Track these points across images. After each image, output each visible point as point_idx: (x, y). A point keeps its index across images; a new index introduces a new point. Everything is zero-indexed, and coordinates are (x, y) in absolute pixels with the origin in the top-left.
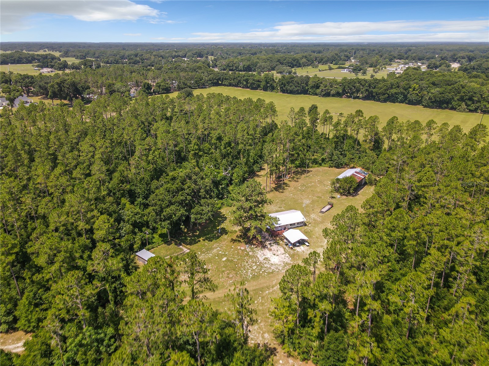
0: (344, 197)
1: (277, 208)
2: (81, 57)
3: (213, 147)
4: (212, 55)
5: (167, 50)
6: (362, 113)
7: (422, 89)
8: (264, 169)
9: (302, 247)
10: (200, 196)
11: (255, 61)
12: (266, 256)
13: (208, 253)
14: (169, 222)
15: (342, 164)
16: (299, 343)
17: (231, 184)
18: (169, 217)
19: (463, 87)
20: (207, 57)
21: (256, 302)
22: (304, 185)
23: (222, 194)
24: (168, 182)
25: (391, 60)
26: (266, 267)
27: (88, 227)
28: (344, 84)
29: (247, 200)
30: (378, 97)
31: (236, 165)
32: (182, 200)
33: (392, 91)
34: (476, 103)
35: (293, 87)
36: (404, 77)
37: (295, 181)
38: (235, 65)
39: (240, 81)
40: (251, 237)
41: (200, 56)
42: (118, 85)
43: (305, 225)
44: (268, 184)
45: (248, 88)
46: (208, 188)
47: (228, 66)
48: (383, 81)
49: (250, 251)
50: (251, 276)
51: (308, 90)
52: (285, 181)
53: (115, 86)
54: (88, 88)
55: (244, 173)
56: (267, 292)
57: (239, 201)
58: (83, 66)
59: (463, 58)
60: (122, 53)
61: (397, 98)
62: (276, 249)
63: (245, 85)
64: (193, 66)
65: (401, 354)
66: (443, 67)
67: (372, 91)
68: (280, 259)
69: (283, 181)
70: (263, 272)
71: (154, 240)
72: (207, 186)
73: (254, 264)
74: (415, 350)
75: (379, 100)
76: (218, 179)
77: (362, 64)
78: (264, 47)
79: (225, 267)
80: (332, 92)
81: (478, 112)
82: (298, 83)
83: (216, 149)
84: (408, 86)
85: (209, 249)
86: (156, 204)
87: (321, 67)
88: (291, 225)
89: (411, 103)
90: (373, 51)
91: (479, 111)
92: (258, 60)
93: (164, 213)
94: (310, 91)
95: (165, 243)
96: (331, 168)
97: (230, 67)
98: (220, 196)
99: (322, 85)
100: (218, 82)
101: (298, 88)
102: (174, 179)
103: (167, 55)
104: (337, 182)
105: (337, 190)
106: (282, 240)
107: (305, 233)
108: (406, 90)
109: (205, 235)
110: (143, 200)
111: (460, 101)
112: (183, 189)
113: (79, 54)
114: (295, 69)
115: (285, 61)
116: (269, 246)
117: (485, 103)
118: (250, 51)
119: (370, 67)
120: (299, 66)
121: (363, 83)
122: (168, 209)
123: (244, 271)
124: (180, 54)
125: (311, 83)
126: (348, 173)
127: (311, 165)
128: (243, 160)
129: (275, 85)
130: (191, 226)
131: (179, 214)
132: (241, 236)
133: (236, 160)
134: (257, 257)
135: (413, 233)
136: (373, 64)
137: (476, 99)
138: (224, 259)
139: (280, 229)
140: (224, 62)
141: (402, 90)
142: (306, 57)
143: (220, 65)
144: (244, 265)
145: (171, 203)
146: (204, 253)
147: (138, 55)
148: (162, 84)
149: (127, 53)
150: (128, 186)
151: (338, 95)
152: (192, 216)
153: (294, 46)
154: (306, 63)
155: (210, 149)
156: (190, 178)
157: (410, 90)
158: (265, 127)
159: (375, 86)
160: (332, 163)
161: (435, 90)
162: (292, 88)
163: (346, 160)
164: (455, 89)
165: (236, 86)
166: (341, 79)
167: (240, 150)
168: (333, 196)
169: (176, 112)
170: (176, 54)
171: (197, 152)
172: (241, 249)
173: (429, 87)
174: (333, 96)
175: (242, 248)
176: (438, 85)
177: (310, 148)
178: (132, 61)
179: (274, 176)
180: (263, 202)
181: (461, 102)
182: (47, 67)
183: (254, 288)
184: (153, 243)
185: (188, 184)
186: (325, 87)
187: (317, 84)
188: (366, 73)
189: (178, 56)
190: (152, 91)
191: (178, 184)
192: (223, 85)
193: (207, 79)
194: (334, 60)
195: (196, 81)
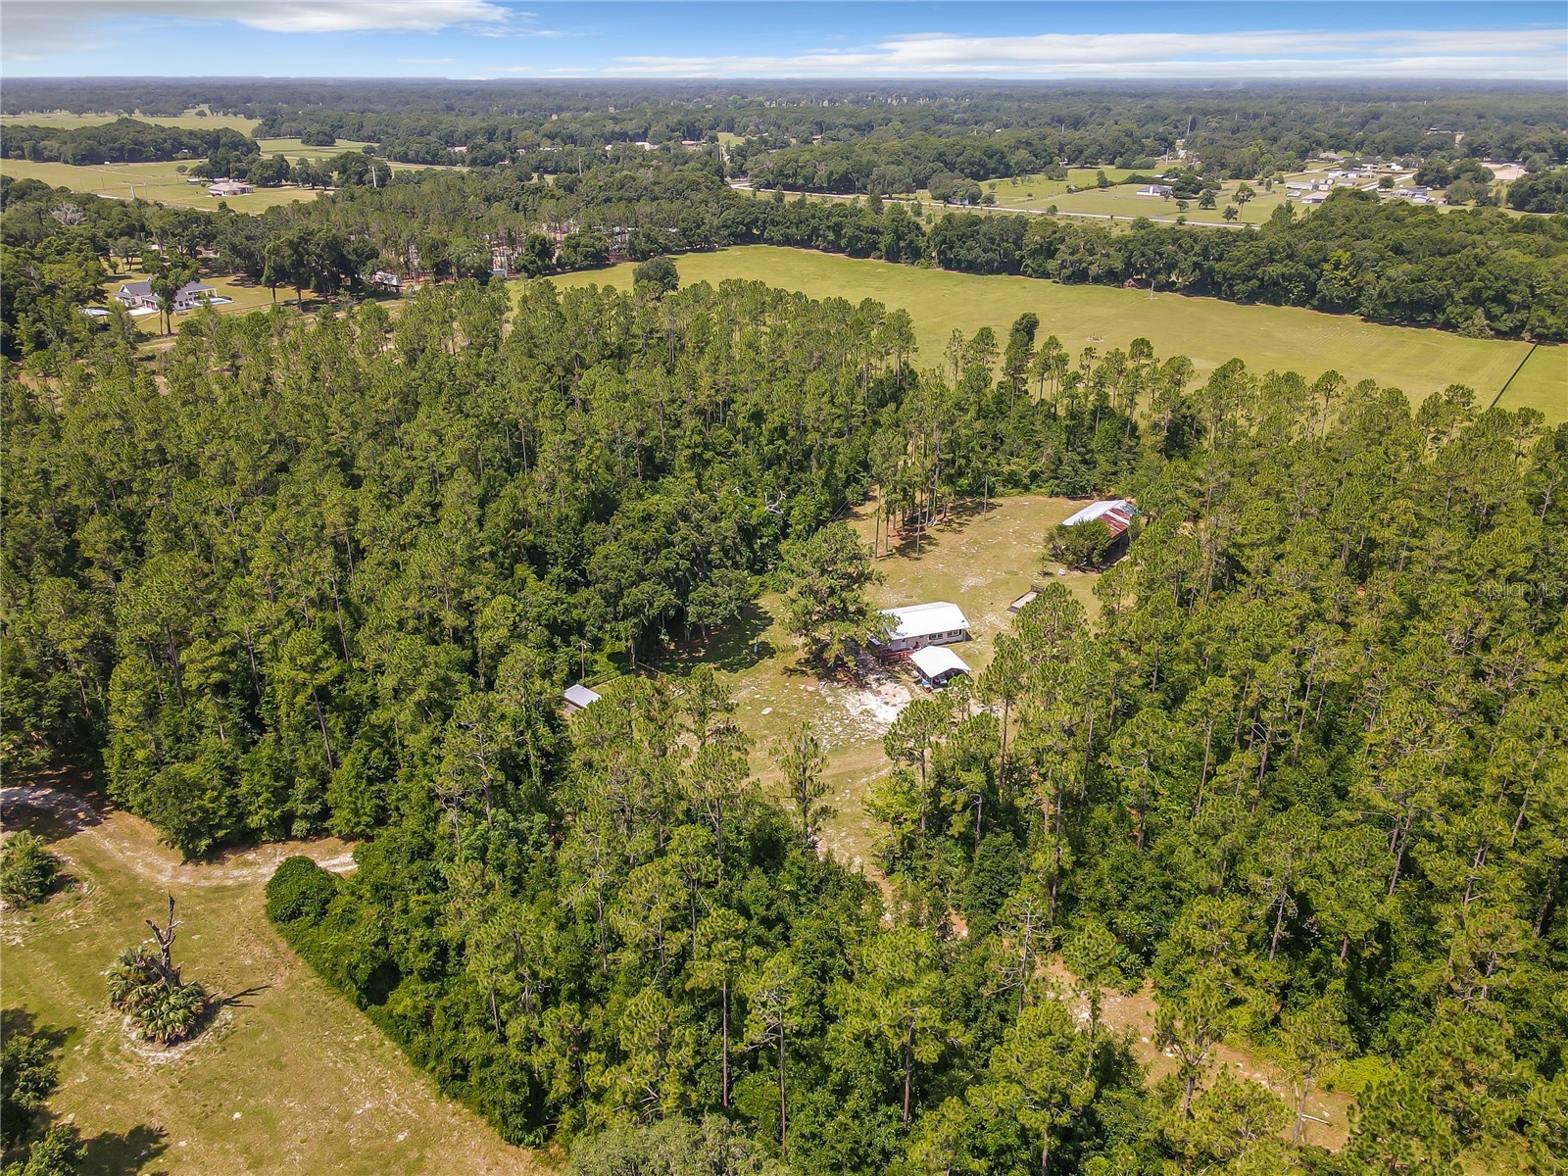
0: (1077, 573)
1: (901, 598)
2: (321, 138)
3: (739, 437)
4: (730, 129)
5: (587, 109)
6: (1151, 348)
7: (1360, 265)
8: (874, 498)
10: (709, 563)
11: (865, 159)
12: (867, 707)
14: (636, 620)
15: (1083, 489)
16: (924, 868)
17: (786, 536)
18: (638, 610)
20: (714, 139)
22: (976, 542)
23: (761, 561)
25: (1305, 153)
26: (864, 730)
27: (462, 623)
28: (1130, 247)
29: (823, 572)
30: (1231, 286)
31: (800, 487)
32: (667, 570)
33: (1270, 269)
34: (1518, 312)
35: (978, 251)
36: (1311, 225)
37: (954, 530)
38: (804, 172)
39: (815, 229)
40: (832, 661)
41: (693, 133)
42: (458, 247)
43: (968, 638)
44: (882, 536)
45: (840, 250)
46: (728, 543)
47: (781, 173)
48: (1246, 238)
49: (829, 695)
51: (1020, 262)
52: (928, 531)
53: (451, 249)
54: (374, 254)
55: (821, 508)
56: (865, 780)
57: (803, 575)
58: (335, 175)
59: (1540, 149)
60: (447, 121)
61: (1288, 291)
62: (891, 692)
63: (832, 242)
64: (671, 177)
65: (1122, 875)
66: (1465, 181)
67: (1211, 270)
69: (922, 529)
70: (857, 739)
71: (597, 668)
72: (726, 538)
73: (837, 723)
74: (1148, 866)
75: (1231, 297)
76: (754, 521)
77: (1208, 168)
78: (900, 96)
79: (769, 729)
80: (1094, 270)
81: (1523, 339)
82: (992, 241)
83: (745, 442)
84: (1320, 256)
85: (730, 690)
87: (1077, 176)
88: (932, 636)
89: (1327, 306)
90: (1256, 116)
91: (1526, 335)
92: (875, 157)
93: (626, 600)
94: (1027, 266)
95: (624, 674)
96: (1054, 499)
97: (787, 176)
98: (757, 567)
99: (1062, 247)
100: (749, 230)
101: (990, 255)
102: (647, 518)
103: (588, 132)
104: (1061, 536)
105: (1057, 556)
106: (907, 672)
107: (966, 657)
108: (1312, 266)
109: (721, 658)
110: (566, 570)
111: (1472, 304)
112: (670, 544)
113: (314, 128)
114: (992, 186)
115: (961, 159)
116: (874, 685)
117: (1543, 312)
118: (852, 114)
119: (1231, 177)
120: (1006, 173)
121: (1186, 242)
122: (634, 590)
124: (630, 127)
125: (1033, 238)
126: (1094, 510)
127: (999, 489)
128: (817, 474)
129: (923, 245)
130: (688, 634)
131: (660, 601)
132: (807, 661)
133: (800, 475)
134: (844, 707)
135: (1187, 644)
136: (1245, 169)
137: (1515, 298)
138: (767, 711)
139: (903, 645)
140: (772, 159)
141: (1301, 267)
142: (1028, 144)
143: (756, 171)
144: (814, 725)
145: (642, 578)
147: (498, 133)
148: (583, 241)
149: (463, 125)
150: (531, 537)
151: (1112, 277)
152: (691, 609)
154: (1030, 163)
155: (731, 442)
156: (686, 518)
157: (1326, 266)
158: (881, 382)
159: (1222, 254)
160: (1058, 486)
161: (1400, 270)
162: (974, 253)
163: (1095, 477)
164: (1458, 268)
165: (805, 243)
167: (811, 447)
168: (1049, 569)
169: (634, 336)
170: (617, 129)
171: (698, 450)
172: (807, 691)
173: (1383, 258)
174: (1097, 280)
175: (810, 689)
176: (1408, 253)
177: (1002, 442)
178: (480, 154)
179: (899, 516)
180: (862, 578)
181: (1472, 308)
182: (227, 174)
183: (835, 771)
184: (595, 673)
185: (683, 531)
186: (1072, 254)
187: (1051, 244)
188: (1212, 202)
189: (623, 136)
190: (554, 261)
191: (657, 530)
192: (766, 241)
193: (716, 222)
194: (1120, 152)
195: (684, 230)
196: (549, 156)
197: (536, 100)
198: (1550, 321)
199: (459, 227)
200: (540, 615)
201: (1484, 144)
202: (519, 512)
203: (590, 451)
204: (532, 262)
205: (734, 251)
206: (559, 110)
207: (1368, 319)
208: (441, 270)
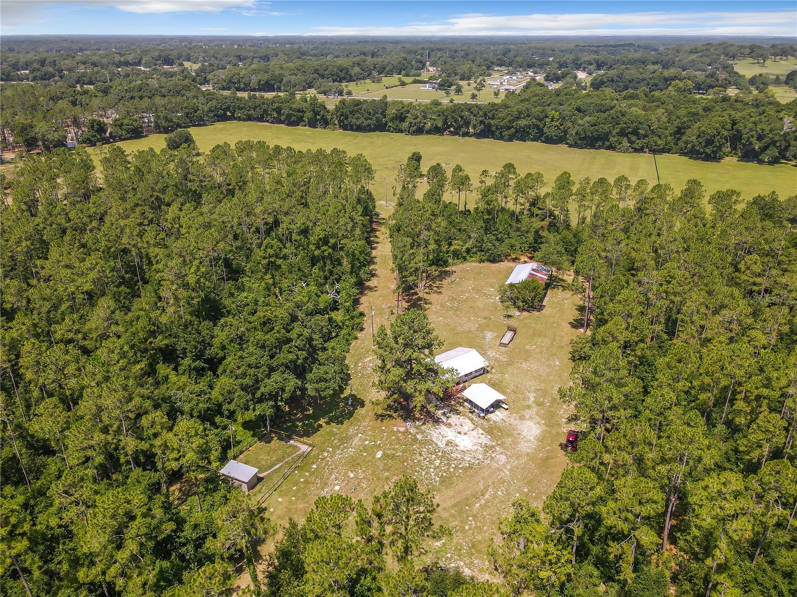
0: (525, 314)
4: (189, 60)
5: (99, 49)
6: (514, 169)
7: (564, 118)
8: (375, 275)
9: (497, 412)
11: (277, 73)
12: (448, 438)
13: (345, 447)
15: (499, 256)
19: (623, 115)
21: (467, 527)
22: (453, 298)
24: (255, 328)
25: (488, 67)
26: (455, 459)
28: (446, 114)
30: (501, 133)
32: (290, 361)
33: (520, 122)
34: (643, 139)
35: (362, 119)
37: (436, 292)
38: (243, 80)
39: (265, 111)
41: (168, 61)
42: (41, 128)
43: (487, 372)
45: (280, 122)
46: (325, 330)
47: (230, 81)
49: (417, 433)
50: (438, 479)
51: (386, 124)
52: (421, 295)
53: (37, 130)
56: (478, 505)
57: (393, 351)
59: (589, 63)
60: (12, 57)
61: (529, 134)
62: (458, 423)
63: (276, 118)
64: (169, 84)
66: (568, 79)
67: (489, 124)
68: (472, 439)
69: (417, 294)
70: (455, 468)
73: (434, 456)
75: (501, 138)
77: (449, 75)
78: (275, 44)
79: (387, 470)
80: (427, 127)
81: (646, 152)
82: (370, 114)
84: (544, 114)
85: (345, 440)
86: (244, 375)
87: (386, 81)
88: (466, 375)
89: (550, 141)
90: (456, 51)
91: (648, 150)
92: (283, 72)
94: (390, 126)
95: (260, 439)
96: (482, 264)
97: (235, 83)
99: (409, 115)
100: (225, 113)
101: (369, 121)
103: (104, 61)
104: (511, 290)
105: (513, 304)
106: (461, 404)
107: (493, 386)
109: (327, 413)
110: (194, 361)
112: (289, 340)
114: (346, 86)
115: (327, 72)
116: (444, 419)
117: (656, 138)
118: (254, 52)
119: (462, 79)
120: (350, 80)
121: (475, 110)
122: (268, 381)
123: (424, 473)
124: (130, 58)
125: (392, 111)
126: (521, 271)
127: (450, 261)
128: (346, 264)
129: (329, 117)
131: (290, 386)
132: (389, 406)
133: (339, 267)
134: (433, 442)
136: (464, 75)
137: (642, 132)
138: (379, 455)
140: (222, 74)
141: (535, 121)
142: (359, 64)
143: (215, 81)
144: (419, 461)
145: (272, 370)
146: (339, 447)
147: (47, 62)
148: (126, 121)
149: (23, 58)
150: (164, 341)
151: (437, 131)
152: (308, 386)
153: (326, 43)
154: (361, 74)
157: (547, 120)
159: (494, 115)
160: (484, 256)
161: (584, 121)
162: (360, 121)
163: (503, 248)
164: (612, 118)
165: (260, 119)
166: (429, 101)
168: (509, 313)
170: (122, 60)
171: (272, 259)
172: (400, 432)
173: (574, 115)
174: (429, 132)
175: (402, 429)
176: (585, 111)
178: (38, 74)
181: (621, 138)
183: (453, 501)
186: (415, 119)
187: (402, 114)
188: (461, 91)
189: (127, 64)
190: (108, 134)
191: (278, 332)
192: (235, 119)
193: (206, 108)
194: (401, 68)
195: (187, 114)
196: (84, 75)
197: (65, 45)
198: (659, 142)
199: (40, 115)
200: (192, 410)
201: (565, 62)
202: (154, 324)
203: (198, 269)
204: (93, 136)
205: (219, 125)
206: (81, 50)
207: (570, 146)
208: (31, 143)
